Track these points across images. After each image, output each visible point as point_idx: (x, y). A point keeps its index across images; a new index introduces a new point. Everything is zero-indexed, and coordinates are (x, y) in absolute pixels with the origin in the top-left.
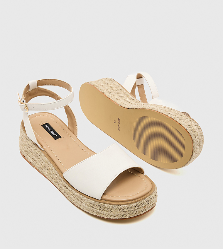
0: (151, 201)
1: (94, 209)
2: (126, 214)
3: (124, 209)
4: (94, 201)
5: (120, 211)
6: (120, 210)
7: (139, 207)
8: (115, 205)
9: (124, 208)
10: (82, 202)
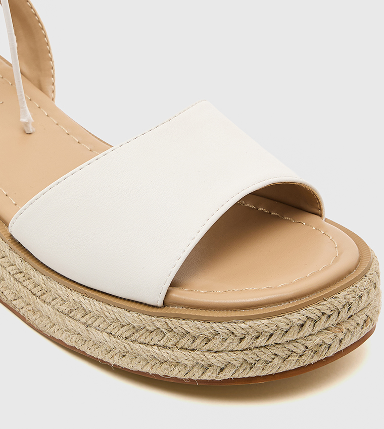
0: (362, 305)
1: (137, 346)
2: (264, 357)
3: (257, 338)
4: (137, 311)
5: (244, 344)
6: (241, 340)
7: (317, 329)
8: (220, 320)
9: (257, 334)
10: (90, 322)
